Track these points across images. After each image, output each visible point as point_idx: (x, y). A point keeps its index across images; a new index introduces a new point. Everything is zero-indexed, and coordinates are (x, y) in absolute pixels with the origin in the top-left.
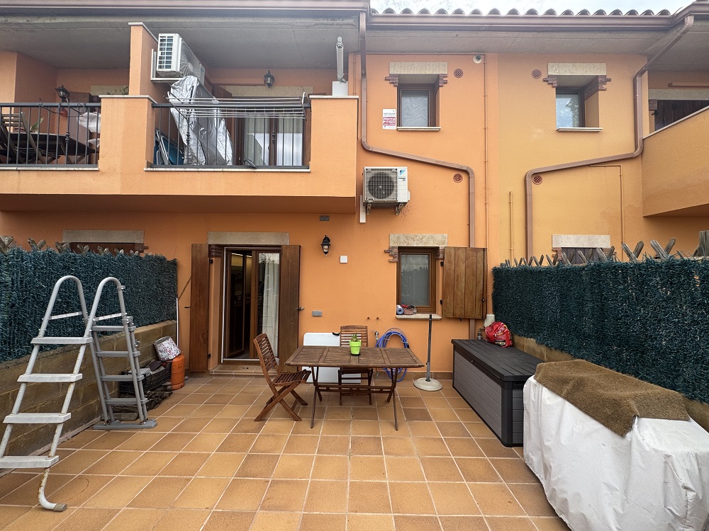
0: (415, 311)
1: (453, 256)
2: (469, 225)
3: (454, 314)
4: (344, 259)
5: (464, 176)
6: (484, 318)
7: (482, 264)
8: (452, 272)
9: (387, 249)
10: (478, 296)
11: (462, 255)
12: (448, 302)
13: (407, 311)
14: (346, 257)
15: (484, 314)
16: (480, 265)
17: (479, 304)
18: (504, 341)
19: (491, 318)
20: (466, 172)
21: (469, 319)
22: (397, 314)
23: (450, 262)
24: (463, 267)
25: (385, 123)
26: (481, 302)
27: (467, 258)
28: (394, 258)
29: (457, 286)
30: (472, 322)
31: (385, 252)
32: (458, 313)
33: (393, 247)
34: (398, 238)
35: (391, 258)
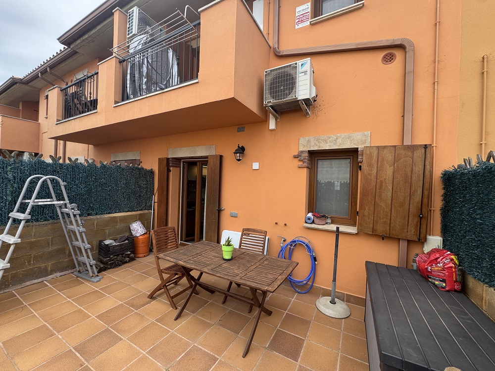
0: (329, 221)
1: (375, 158)
2: (403, 116)
3: (373, 230)
4: (256, 166)
5: (398, 54)
6: (422, 241)
7: (421, 167)
8: (373, 177)
9: (296, 153)
10: (413, 209)
11: (389, 156)
12: (366, 214)
13: (316, 220)
14: (258, 164)
15: (422, 235)
16: (418, 169)
17: (413, 221)
18: (444, 281)
19: (435, 241)
20: (401, 47)
21: (399, 239)
22: (306, 223)
23: (370, 165)
24: (389, 171)
25: (298, 22)
26: (416, 219)
27: (396, 160)
28: (304, 162)
29: (380, 195)
30: (404, 244)
31: (295, 157)
32: (380, 229)
33: (302, 152)
34: (309, 141)
35: (301, 163)
